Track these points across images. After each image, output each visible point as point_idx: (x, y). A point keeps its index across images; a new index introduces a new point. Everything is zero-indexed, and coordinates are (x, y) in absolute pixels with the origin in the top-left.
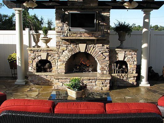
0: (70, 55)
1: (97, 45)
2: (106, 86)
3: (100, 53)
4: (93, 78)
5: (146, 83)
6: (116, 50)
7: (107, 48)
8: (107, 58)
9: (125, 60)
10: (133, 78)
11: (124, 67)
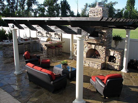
0: (88, 49)
1: (100, 46)
2: (99, 67)
3: (101, 50)
4: (94, 62)
5: (125, 70)
6: (110, 50)
7: (104, 48)
8: (104, 54)
9: (114, 56)
10: (117, 66)
11: (114, 59)
